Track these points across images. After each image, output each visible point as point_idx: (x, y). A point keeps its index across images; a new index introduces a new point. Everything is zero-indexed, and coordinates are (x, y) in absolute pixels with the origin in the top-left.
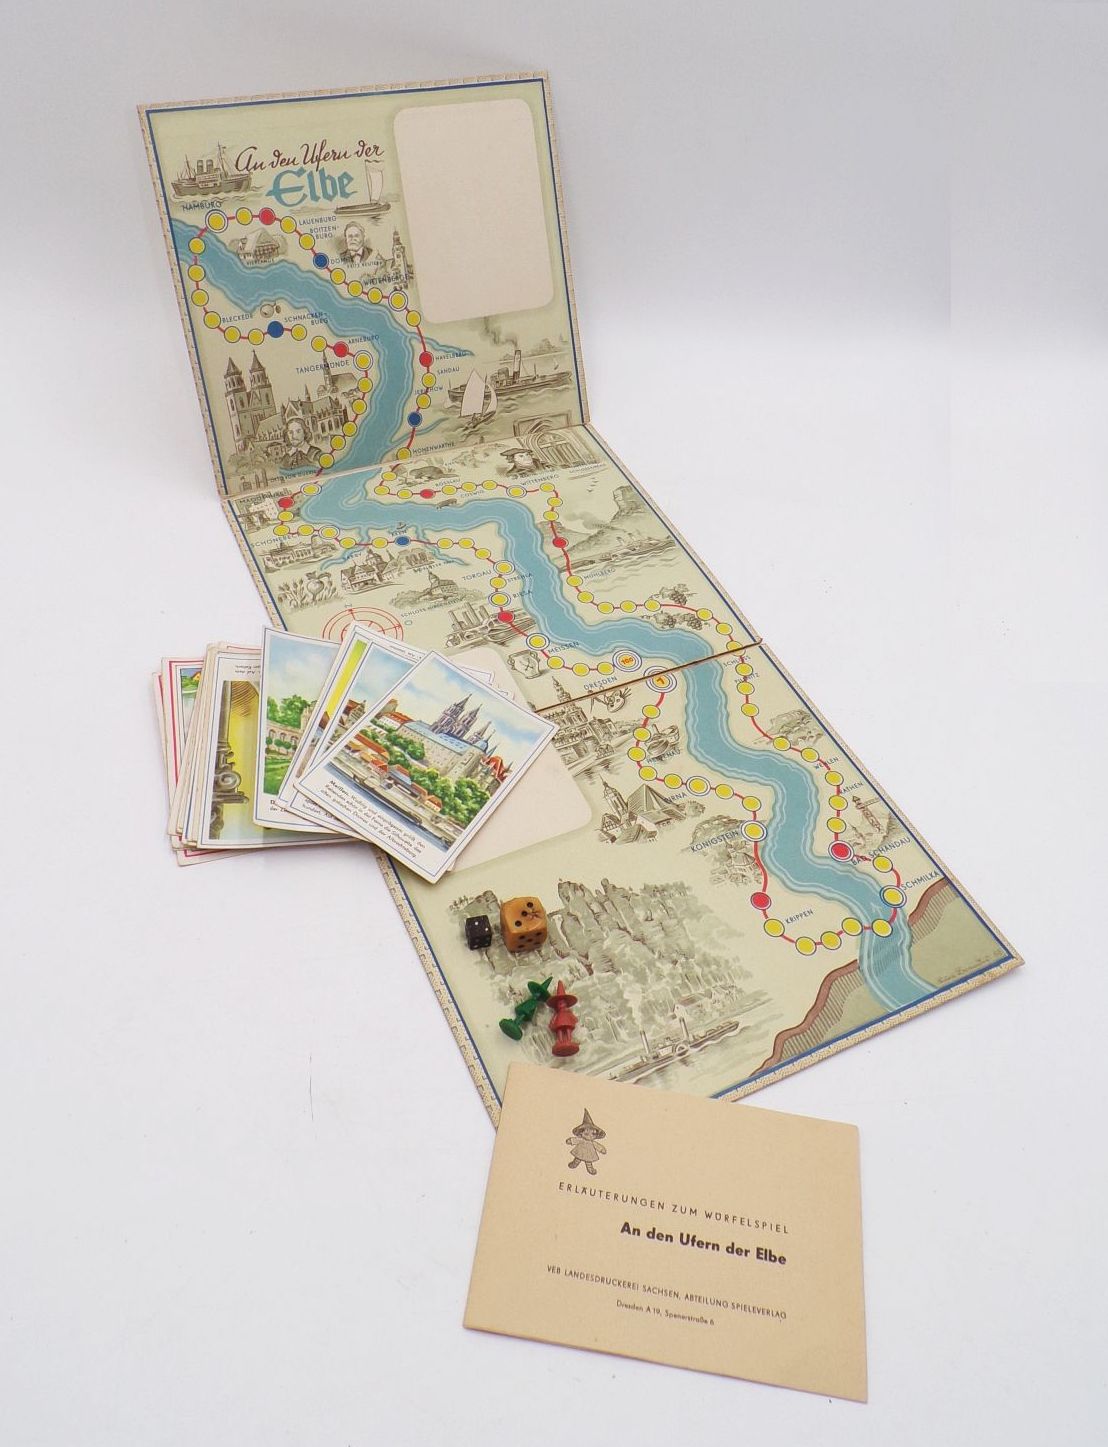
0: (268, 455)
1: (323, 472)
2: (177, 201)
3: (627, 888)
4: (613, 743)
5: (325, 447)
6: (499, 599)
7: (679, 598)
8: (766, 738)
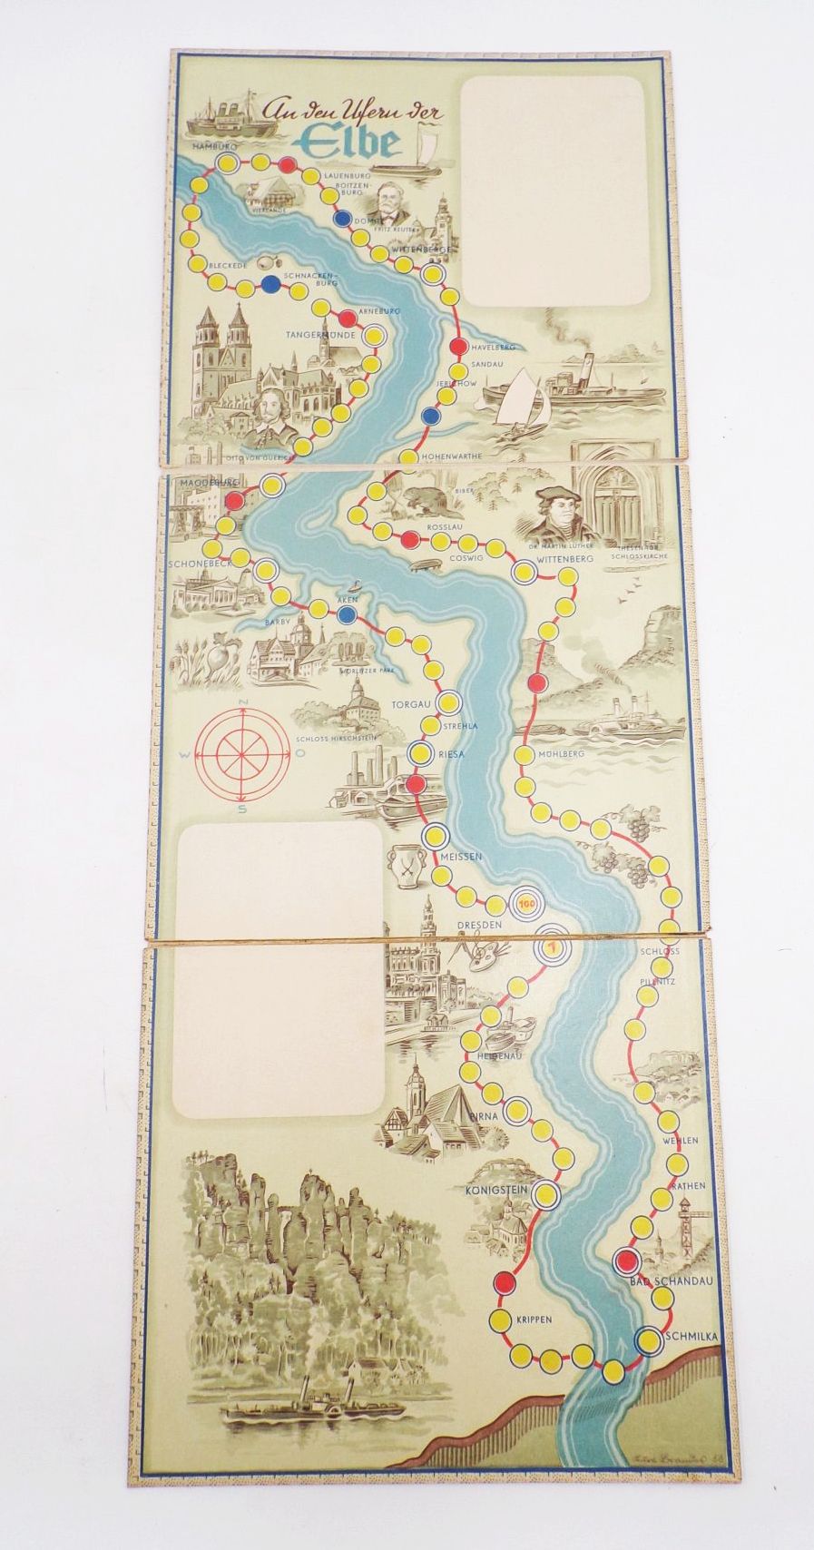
0: (230, 426)
1: (297, 459)
2: (189, 139)
3: (373, 1210)
4: (452, 1017)
5: (304, 430)
6: (421, 753)
7: (640, 828)
8: (631, 1076)
